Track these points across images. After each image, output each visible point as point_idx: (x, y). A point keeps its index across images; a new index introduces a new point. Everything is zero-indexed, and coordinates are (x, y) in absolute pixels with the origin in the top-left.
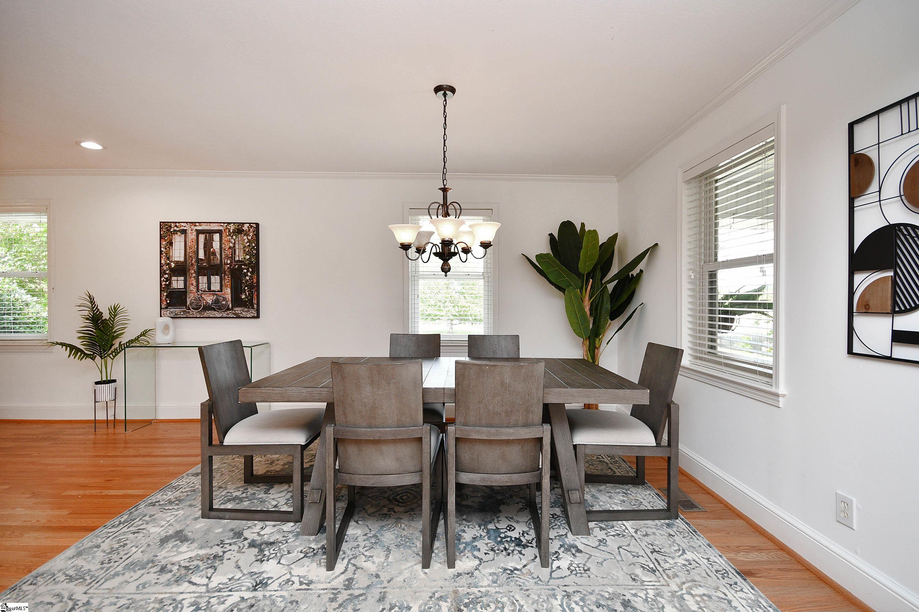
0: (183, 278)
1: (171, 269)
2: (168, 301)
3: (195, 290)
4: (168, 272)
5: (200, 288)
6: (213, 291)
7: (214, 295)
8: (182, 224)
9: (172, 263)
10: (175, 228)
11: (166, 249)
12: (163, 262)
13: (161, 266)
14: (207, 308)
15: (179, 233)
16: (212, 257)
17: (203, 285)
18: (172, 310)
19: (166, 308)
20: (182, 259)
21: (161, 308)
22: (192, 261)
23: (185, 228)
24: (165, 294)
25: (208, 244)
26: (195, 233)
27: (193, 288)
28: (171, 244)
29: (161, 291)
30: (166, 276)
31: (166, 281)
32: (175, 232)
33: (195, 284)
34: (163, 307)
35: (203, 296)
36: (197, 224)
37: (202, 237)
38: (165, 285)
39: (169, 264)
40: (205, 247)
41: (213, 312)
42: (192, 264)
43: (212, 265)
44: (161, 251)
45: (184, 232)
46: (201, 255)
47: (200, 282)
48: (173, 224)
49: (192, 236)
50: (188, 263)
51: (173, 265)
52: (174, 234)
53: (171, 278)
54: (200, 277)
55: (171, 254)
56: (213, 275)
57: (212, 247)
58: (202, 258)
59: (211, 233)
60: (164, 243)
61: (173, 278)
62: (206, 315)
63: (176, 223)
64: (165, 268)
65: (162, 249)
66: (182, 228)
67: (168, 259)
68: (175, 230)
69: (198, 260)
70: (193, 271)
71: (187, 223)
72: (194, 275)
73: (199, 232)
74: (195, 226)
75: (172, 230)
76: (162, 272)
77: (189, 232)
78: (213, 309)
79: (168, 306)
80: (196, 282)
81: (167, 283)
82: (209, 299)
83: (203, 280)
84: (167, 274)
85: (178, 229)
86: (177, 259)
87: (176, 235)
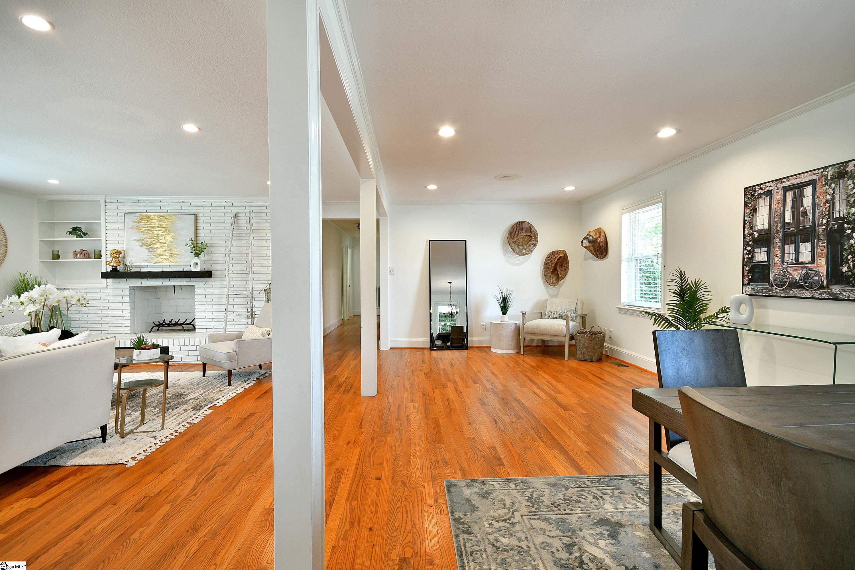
0: (766, 249)
1: (755, 240)
2: (750, 277)
3: (779, 263)
4: (751, 243)
5: (786, 259)
6: (802, 263)
7: (802, 268)
8: (767, 184)
9: (755, 233)
10: (760, 191)
11: (749, 217)
12: (746, 232)
13: (744, 238)
14: (795, 285)
15: (764, 196)
16: (801, 219)
17: (790, 256)
18: (754, 287)
19: (748, 284)
20: (766, 227)
21: (743, 285)
22: (777, 227)
23: (770, 189)
24: (747, 268)
25: (797, 202)
26: (781, 192)
27: (777, 261)
28: (755, 210)
29: (743, 265)
30: (749, 248)
31: (748, 254)
32: (760, 196)
33: (779, 254)
34: (745, 283)
35: (789, 270)
36: (784, 180)
37: (790, 195)
38: (748, 258)
39: (752, 234)
40: (793, 207)
41: (802, 291)
42: (777, 231)
43: (802, 230)
44: (745, 220)
45: (769, 193)
46: (788, 218)
47: (786, 252)
48: (757, 187)
49: (777, 196)
50: (772, 230)
51: (756, 234)
52: (758, 198)
53: (753, 250)
54: (786, 247)
55: (755, 222)
56: (803, 242)
57: (802, 206)
58: (789, 221)
59: (801, 186)
60: (748, 211)
61: (757, 250)
62: (791, 294)
63: (760, 184)
64: (748, 239)
65: (746, 218)
66: (767, 189)
67: (751, 228)
68: (759, 194)
69: (785, 225)
70: (778, 240)
71: (772, 181)
72: (779, 244)
73: (786, 189)
74: (782, 182)
75: (756, 195)
76: (745, 244)
77: (775, 192)
78: (801, 287)
79: (751, 281)
80: (781, 252)
81: (750, 256)
82: (796, 274)
83: (790, 249)
84: (749, 246)
85: (762, 192)
86: (760, 227)
87: (760, 199)
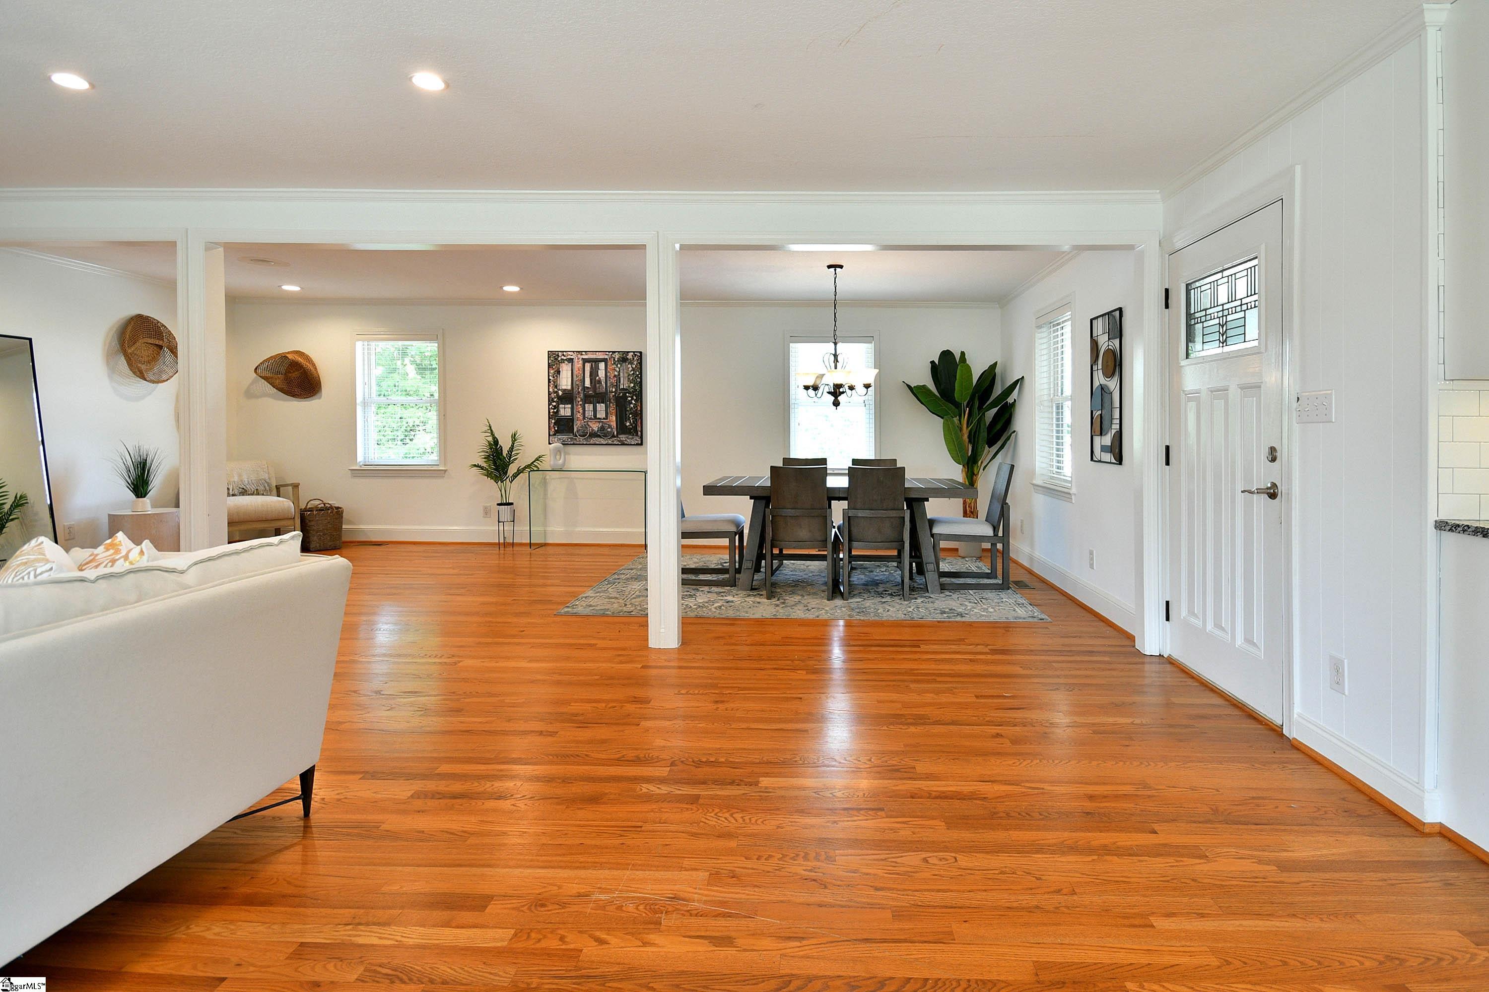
0: (570, 406)
1: (558, 397)
2: (556, 429)
3: (581, 418)
4: (555, 400)
5: (586, 415)
6: (599, 419)
7: (599, 422)
8: (569, 353)
9: (560, 392)
10: (563, 357)
11: (554, 377)
12: (551, 390)
13: (549, 394)
14: (593, 435)
15: (566, 362)
16: (597, 385)
17: (589, 413)
18: (559, 437)
19: (554, 435)
20: (569, 387)
21: (549, 435)
22: (578, 389)
23: (572, 357)
24: (553, 421)
25: (594, 373)
26: (581, 362)
27: (579, 415)
28: (559, 372)
29: (549, 418)
30: (554, 404)
31: (554, 409)
32: (563, 361)
33: (581, 411)
34: (551, 434)
35: (589, 423)
36: (584, 353)
37: (588, 366)
38: (553, 412)
39: (556, 392)
40: (591, 375)
41: (600, 439)
42: (579, 392)
43: (597, 394)
44: (549, 380)
45: (571, 361)
46: (587, 383)
47: (586, 409)
48: (560, 353)
49: (578, 364)
50: (574, 391)
51: (560, 393)
52: (561, 362)
53: (558, 406)
54: (586, 405)
55: (559, 382)
56: (599, 403)
57: (598, 376)
58: (588, 386)
59: (597, 361)
60: (552, 372)
61: (561, 406)
62: (592, 442)
63: (563, 352)
64: (553, 396)
65: (550, 378)
66: (569, 357)
67: (556, 387)
68: (562, 359)
69: (584, 388)
70: (580, 399)
71: (573, 352)
72: (581, 403)
73: (585, 361)
74: (581, 355)
75: (559, 359)
76: (550, 401)
77: (576, 360)
78: (599, 436)
79: (556, 432)
80: (582, 409)
81: (555, 410)
82: (595, 427)
83: (589, 407)
84: (555, 402)
85: (565, 358)
86: (564, 388)
87: (563, 364)
